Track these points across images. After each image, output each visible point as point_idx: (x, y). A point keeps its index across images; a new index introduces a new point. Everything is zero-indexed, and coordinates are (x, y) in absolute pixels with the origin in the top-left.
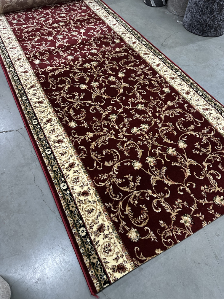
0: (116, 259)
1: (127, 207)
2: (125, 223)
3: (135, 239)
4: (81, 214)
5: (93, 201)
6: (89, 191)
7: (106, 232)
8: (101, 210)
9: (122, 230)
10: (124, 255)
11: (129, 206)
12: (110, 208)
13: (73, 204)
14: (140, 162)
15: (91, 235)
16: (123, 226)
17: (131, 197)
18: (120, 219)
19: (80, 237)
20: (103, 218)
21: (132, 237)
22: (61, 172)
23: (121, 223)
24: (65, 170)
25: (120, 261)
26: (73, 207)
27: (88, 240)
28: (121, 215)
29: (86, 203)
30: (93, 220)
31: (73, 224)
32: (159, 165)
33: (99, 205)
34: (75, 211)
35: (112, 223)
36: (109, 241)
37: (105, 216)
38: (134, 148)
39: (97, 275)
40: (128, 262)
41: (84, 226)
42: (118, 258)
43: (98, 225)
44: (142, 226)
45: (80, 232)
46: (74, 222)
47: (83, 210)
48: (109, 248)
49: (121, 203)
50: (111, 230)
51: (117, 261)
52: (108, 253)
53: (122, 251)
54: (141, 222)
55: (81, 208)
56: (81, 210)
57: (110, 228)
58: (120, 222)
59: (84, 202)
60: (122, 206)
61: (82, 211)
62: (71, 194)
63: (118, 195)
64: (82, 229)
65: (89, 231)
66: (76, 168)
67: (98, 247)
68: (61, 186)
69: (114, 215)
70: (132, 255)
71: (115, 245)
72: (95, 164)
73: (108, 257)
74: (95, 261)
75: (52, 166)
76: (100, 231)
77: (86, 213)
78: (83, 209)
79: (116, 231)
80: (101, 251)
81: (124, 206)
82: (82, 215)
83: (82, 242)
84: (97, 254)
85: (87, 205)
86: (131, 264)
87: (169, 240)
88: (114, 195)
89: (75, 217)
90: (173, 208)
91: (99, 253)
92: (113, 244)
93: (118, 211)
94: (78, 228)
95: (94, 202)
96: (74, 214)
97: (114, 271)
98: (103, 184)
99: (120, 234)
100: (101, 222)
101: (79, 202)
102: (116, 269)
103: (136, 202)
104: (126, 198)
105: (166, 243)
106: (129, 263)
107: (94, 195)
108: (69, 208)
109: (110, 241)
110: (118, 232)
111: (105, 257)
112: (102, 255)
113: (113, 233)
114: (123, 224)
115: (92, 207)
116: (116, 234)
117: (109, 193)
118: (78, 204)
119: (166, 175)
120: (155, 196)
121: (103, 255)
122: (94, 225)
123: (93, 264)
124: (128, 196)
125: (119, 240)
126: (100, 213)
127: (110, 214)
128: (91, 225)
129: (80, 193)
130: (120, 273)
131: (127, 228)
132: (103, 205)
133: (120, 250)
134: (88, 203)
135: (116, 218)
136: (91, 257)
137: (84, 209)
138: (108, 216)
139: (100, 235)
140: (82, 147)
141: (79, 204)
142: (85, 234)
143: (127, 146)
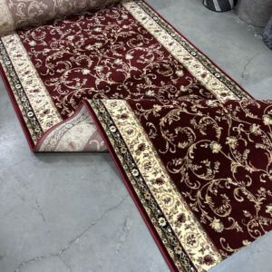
1: (206, 197)
2: (207, 213)
3: (219, 229)
4: (157, 203)
5: (168, 189)
6: (163, 178)
8: (179, 200)
9: (204, 221)
10: (210, 246)
11: (209, 195)
12: (188, 197)
14: (219, 143)
15: (171, 225)
16: (204, 216)
18: (201, 209)
20: (182, 208)
21: (216, 228)
23: (202, 213)
24: (134, 153)
26: (148, 195)
28: (201, 204)
30: (172, 210)
31: (151, 213)
32: (241, 148)
33: (175, 194)
34: (151, 200)
35: (193, 213)
37: (183, 205)
38: (211, 125)
39: (184, 267)
42: (203, 249)
43: (178, 214)
44: (225, 216)
45: (159, 222)
48: (193, 240)
51: (203, 252)
52: (192, 244)
53: (207, 243)
55: (157, 197)
57: (191, 218)
59: (159, 191)
60: (200, 195)
61: (158, 200)
62: (144, 182)
64: (161, 219)
65: (168, 221)
66: (146, 151)
67: (181, 238)
68: (132, 173)
69: (194, 204)
70: (218, 246)
71: (199, 236)
72: (167, 146)
73: (193, 248)
74: (180, 252)
75: (119, 148)
76: (181, 222)
77: (163, 202)
79: (197, 221)
80: (184, 242)
81: (203, 195)
83: (164, 232)
84: (180, 245)
85: (163, 194)
86: (218, 256)
87: (256, 231)
89: (152, 206)
90: (257, 197)
91: (183, 245)
92: (196, 235)
93: (198, 201)
94: (157, 217)
95: (170, 191)
96: (150, 203)
97: (201, 263)
98: (177, 171)
99: (202, 224)
101: (154, 190)
102: (203, 260)
103: (216, 191)
105: (253, 233)
106: (216, 254)
107: (169, 183)
108: (144, 197)
109: (193, 232)
110: (200, 222)
111: (189, 249)
112: (186, 246)
113: (194, 224)
115: (168, 196)
116: (198, 224)
117: (185, 181)
119: (248, 160)
120: (236, 184)
122: (174, 215)
125: (203, 231)
127: (189, 203)
128: (170, 215)
129: (153, 180)
130: (207, 265)
131: (209, 218)
132: (179, 194)
133: (204, 242)
134: (163, 191)
135: (196, 207)
136: (175, 249)
137: (160, 197)
138: (187, 205)
139: (181, 225)
140: (151, 124)
141: (154, 193)
142: (165, 224)
143: (203, 123)
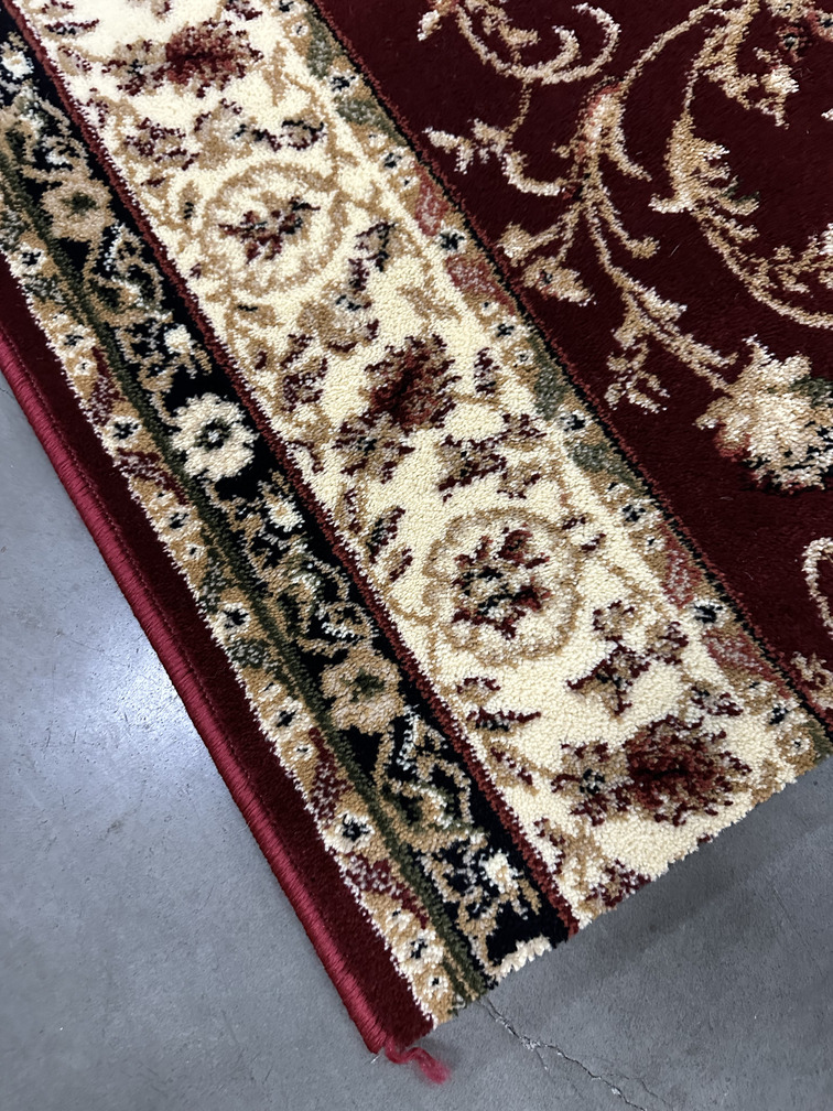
0: (611, 680)
1: (677, 148)
2: (674, 310)
3: (799, 454)
4: (171, 265)
5: (288, 123)
6: (240, 24)
7: (471, 422)
8: (393, 206)
9: (642, 387)
10: (690, 627)
12: (489, 170)
13: (78, 180)
16: (649, 338)
17: (719, 32)
19: (190, 489)
21: (763, 446)
23: (623, 307)
25: (655, 695)
26: (80, 203)
27: (286, 515)
28: (616, 227)
29: (216, 153)
31: (101, 369)
34: (107, 245)
35: (527, 320)
36: (503, 502)
37: (436, 255)
39: (411, 857)
40: (739, 702)
41: (221, 379)
42: (621, 663)
45: (180, 442)
46: (107, 355)
47: (196, 224)
48: (518, 579)
49: (605, 113)
50: (518, 398)
51: (619, 694)
53: (662, 598)
55: (175, 207)
56: (169, 223)
57: (506, 371)
58: (610, 306)
59: (192, 145)
60: (618, 134)
61: (179, 235)
62: (46, 81)
63: (567, 36)
64: (202, 410)
65: (278, 425)
67: (394, 576)
69: (545, 238)
74: (376, 713)
76: (403, 420)
77: (234, 248)
78: (188, 211)
79: (571, 395)
80: (427, 611)
82: (184, 268)
83: (223, 538)
84: (389, 644)
86: (778, 719)
88: (516, 38)
89: (112, 298)
91: (413, 637)
92: (551, 529)
93: (588, 193)
94: (156, 402)
95: (306, 131)
96: (99, 268)
97: (593, 806)
99: (622, 426)
100: (399, 326)
103: (781, 81)
104: (656, 47)
106: (756, 706)
107: (295, 65)
108: (43, 221)
109: (517, 503)
110: (596, 407)
111: (478, 671)
112: (443, 649)
113: (540, 425)
114: (647, 324)
115: (283, 189)
116: (579, 424)
117: (465, 23)
118: (134, 173)
121: (457, 648)
123: (361, 746)
124: (681, 28)
125: (622, 487)
126: (385, 230)
127: (497, 232)
128: (296, 366)
129: (141, 55)
131: (697, 355)
132: (402, 150)
133: (636, 591)
134: (238, 144)
135: (563, 265)
136: (332, 681)
137: (199, 209)
138: (477, 255)
141: (143, 173)
142: (246, 456)
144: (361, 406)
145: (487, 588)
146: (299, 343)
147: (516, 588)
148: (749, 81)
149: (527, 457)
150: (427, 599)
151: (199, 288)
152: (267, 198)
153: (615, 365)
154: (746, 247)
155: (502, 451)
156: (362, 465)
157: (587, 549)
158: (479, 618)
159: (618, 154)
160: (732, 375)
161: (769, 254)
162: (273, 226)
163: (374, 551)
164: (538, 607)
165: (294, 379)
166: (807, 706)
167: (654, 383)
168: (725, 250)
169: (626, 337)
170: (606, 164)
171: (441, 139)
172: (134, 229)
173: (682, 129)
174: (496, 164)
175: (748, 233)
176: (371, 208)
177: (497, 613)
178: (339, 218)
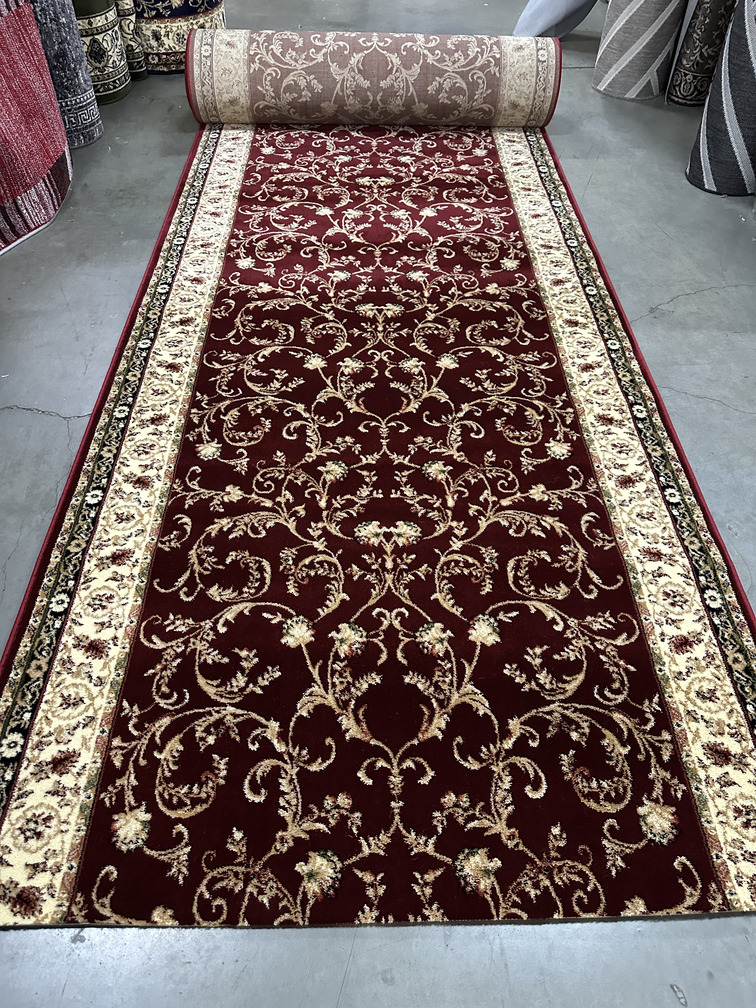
0: (35, 868)
2: (135, 783)
3: (127, 841)
5: (98, 677)
6: (111, 646)
7: (68, 780)
9: (110, 798)
10: (64, 869)
11: (182, 742)
12: (128, 719)
13: (43, 662)
14: (314, 627)
15: (25, 763)
16: (123, 786)
17: (208, 717)
18: (131, 763)
20: (88, 737)
21: (121, 833)
22: (82, 563)
23: (124, 774)
24: (94, 561)
25: (41, 880)
26: (39, 668)
27: (9, 776)
28: (142, 753)
29: (77, 674)
30: (60, 730)
31: (5, 712)
32: (360, 663)
33: (105, 697)
34: (35, 682)
35: (102, 763)
36: (56, 806)
37: (97, 733)
38: (328, 580)
40: (57, 895)
41: (26, 733)
42: (41, 866)
43: (63, 748)
44: (173, 815)
46: (10, 710)
47: (57, 689)
48: (40, 828)
49: (166, 721)
50: (83, 781)
52: (26, 839)
53: (66, 856)
54: (181, 804)
55: (57, 682)
56: (52, 685)
57: (87, 773)
58: (122, 772)
59: (74, 669)
61: (51, 690)
63: (175, 695)
65: (28, 752)
66: (124, 570)
68: (53, 600)
70: (84, 882)
71: (64, 827)
72: (182, 580)
73: (19, 848)
75: (72, 538)
76: (54, 770)
78: (58, 686)
81: (167, 735)
82: (44, 699)
85: (78, 681)
86: (60, 906)
87: (219, 902)
88: (164, 689)
89: (24, 695)
90: (307, 812)
91: (5, 826)
92: (59, 821)
96: (28, 687)
97: (1, 898)
98: (159, 644)
99: (98, 804)
100: (75, 744)
101: (64, 663)
102: (14, 895)
103: (211, 740)
104: (191, 712)
105: (205, 906)
106: (60, 898)
107: (113, 664)
108: (28, 666)
109: (59, 809)
110: (97, 796)
111: (11, 846)
113: (81, 792)
114: (126, 782)
115: (83, 693)
116: (89, 798)
117: (158, 677)
118: (57, 668)
119: (360, 701)
120: (280, 747)
121: (12, 836)
122: (54, 743)
124: (201, 711)
125: (83, 821)
126: (92, 719)
127: (114, 736)
128: (44, 739)
129: (84, 639)
130: (12, 911)
131: (130, 798)
132: (115, 701)
133: (62, 850)
134: (83, 676)
135: (122, 754)
137: (61, 686)
138: (106, 739)
139: (48, 777)
140: (186, 520)
143: (311, 566)
144: (49, 759)
145: (32, 825)
146: (50, 734)
147: (38, 830)
148: (204, 735)
149: (71, 798)
150: (17, 820)
151: (43, 706)
152: (77, 694)
153: (110, 788)
154: (165, 778)
155: (68, 792)
156: (35, 774)
157: (62, 831)
158: (23, 832)
159: (158, 734)
160: (132, 809)
161: (168, 783)
162: (72, 701)
163: (18, 798)
164: (38, 839)
165: (41, 742)
166: (69, 908)
167: (114, 799)
168: (159, 775)
169: (118, 782)
170: (154, 735)
171: (125, 704)
172: (44, 682)
173: (178, 737)
174: (130, 718)
175: (168, 774)
176: (95, 711)
177: (28, 834)
178: (86, 710)
